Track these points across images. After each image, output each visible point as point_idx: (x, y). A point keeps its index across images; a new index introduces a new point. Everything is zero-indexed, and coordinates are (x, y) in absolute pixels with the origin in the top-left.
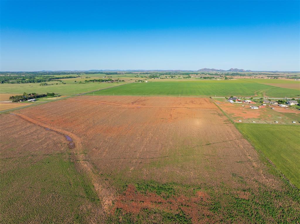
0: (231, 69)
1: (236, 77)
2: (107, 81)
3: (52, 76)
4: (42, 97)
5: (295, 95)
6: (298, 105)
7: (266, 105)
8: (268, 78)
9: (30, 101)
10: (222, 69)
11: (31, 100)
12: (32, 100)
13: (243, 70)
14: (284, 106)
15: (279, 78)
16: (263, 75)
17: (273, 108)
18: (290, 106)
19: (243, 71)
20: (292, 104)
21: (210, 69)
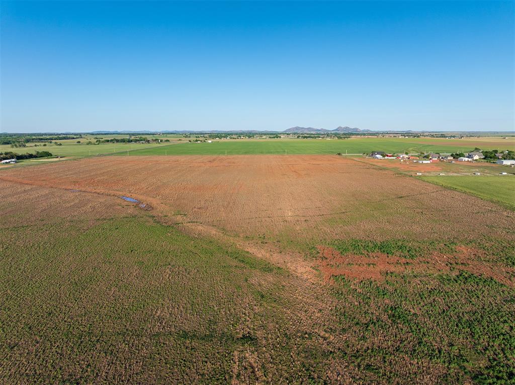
1: (353, 136)
2: (138, 141)
4: (27, 158)
6: (484, 158)
7: (436, 159)
9: (6, 163)
10: (324, 128)
11: (7, 161)
12: (10, 160)
14: (466, 159)
17: (453, 162)
20: (476, 158)
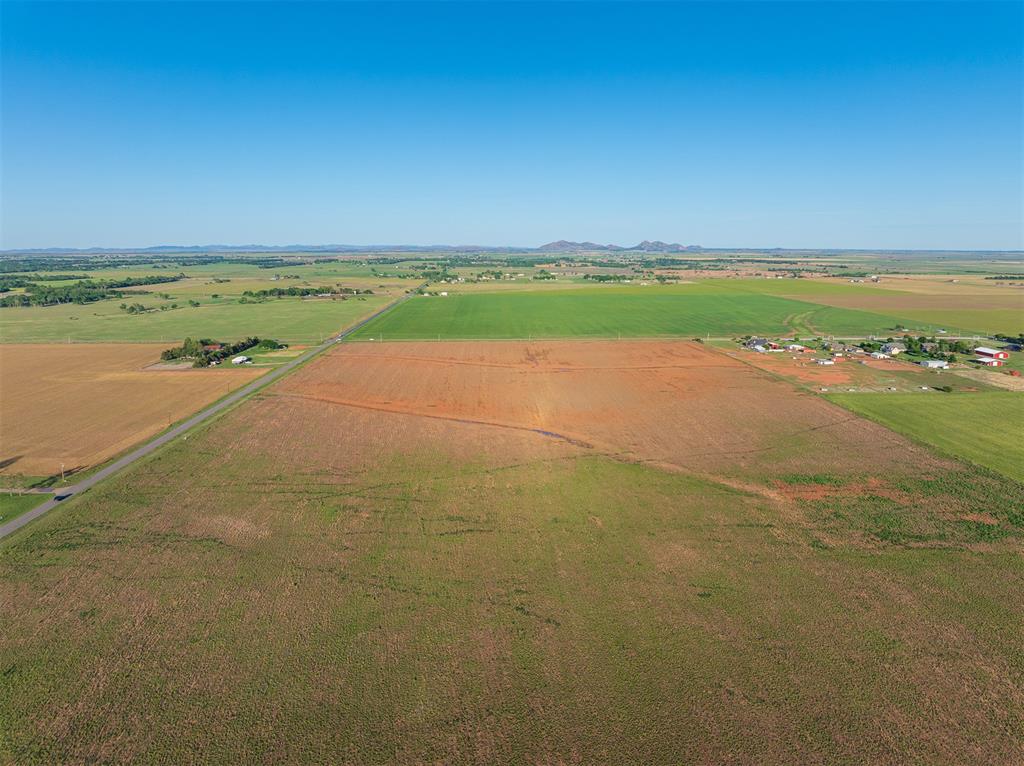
0: (642, 244)
1: (682, 273)
3: (80, 273)
5: (885, 329)
6: (906, 352)
7: (841, 355)
8: (777, 276)
13: (679, 246)
14: (882, 356)
15: (803, 274)
16: (750, 264)
17: (864, 362)
18: (893, 356)
19: (681, 248)
20: (895, 351)
21: (579, 245)
